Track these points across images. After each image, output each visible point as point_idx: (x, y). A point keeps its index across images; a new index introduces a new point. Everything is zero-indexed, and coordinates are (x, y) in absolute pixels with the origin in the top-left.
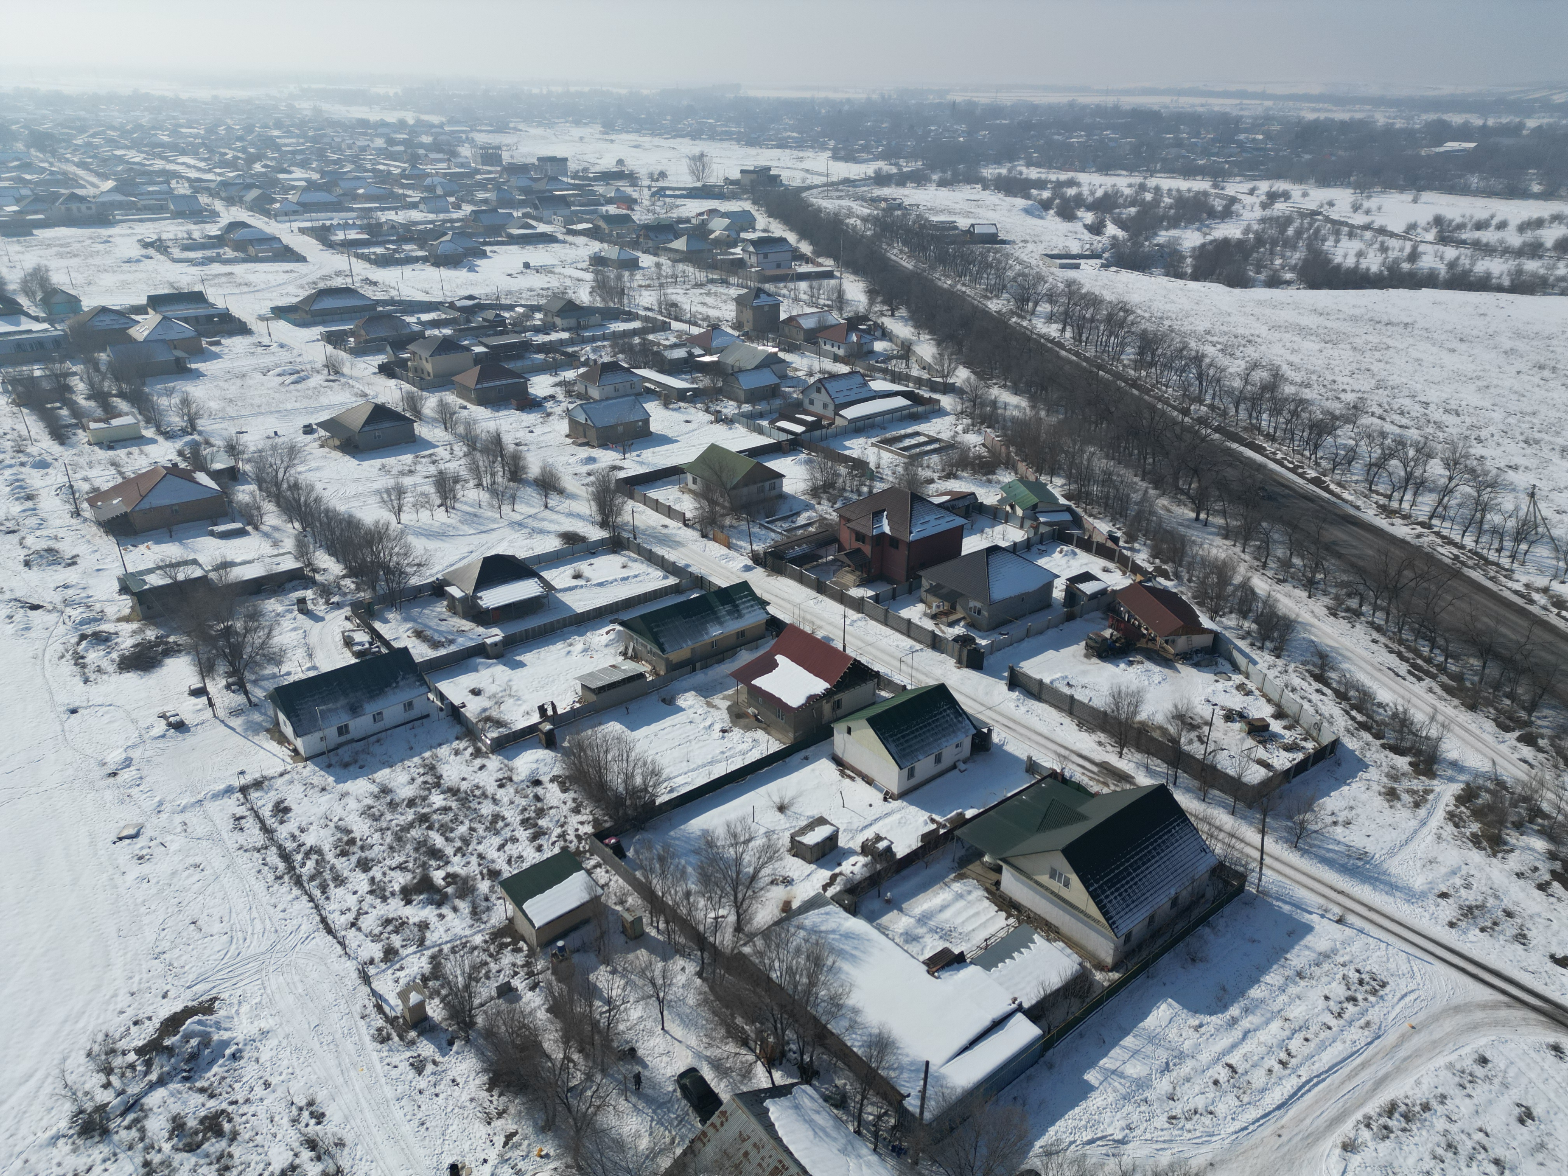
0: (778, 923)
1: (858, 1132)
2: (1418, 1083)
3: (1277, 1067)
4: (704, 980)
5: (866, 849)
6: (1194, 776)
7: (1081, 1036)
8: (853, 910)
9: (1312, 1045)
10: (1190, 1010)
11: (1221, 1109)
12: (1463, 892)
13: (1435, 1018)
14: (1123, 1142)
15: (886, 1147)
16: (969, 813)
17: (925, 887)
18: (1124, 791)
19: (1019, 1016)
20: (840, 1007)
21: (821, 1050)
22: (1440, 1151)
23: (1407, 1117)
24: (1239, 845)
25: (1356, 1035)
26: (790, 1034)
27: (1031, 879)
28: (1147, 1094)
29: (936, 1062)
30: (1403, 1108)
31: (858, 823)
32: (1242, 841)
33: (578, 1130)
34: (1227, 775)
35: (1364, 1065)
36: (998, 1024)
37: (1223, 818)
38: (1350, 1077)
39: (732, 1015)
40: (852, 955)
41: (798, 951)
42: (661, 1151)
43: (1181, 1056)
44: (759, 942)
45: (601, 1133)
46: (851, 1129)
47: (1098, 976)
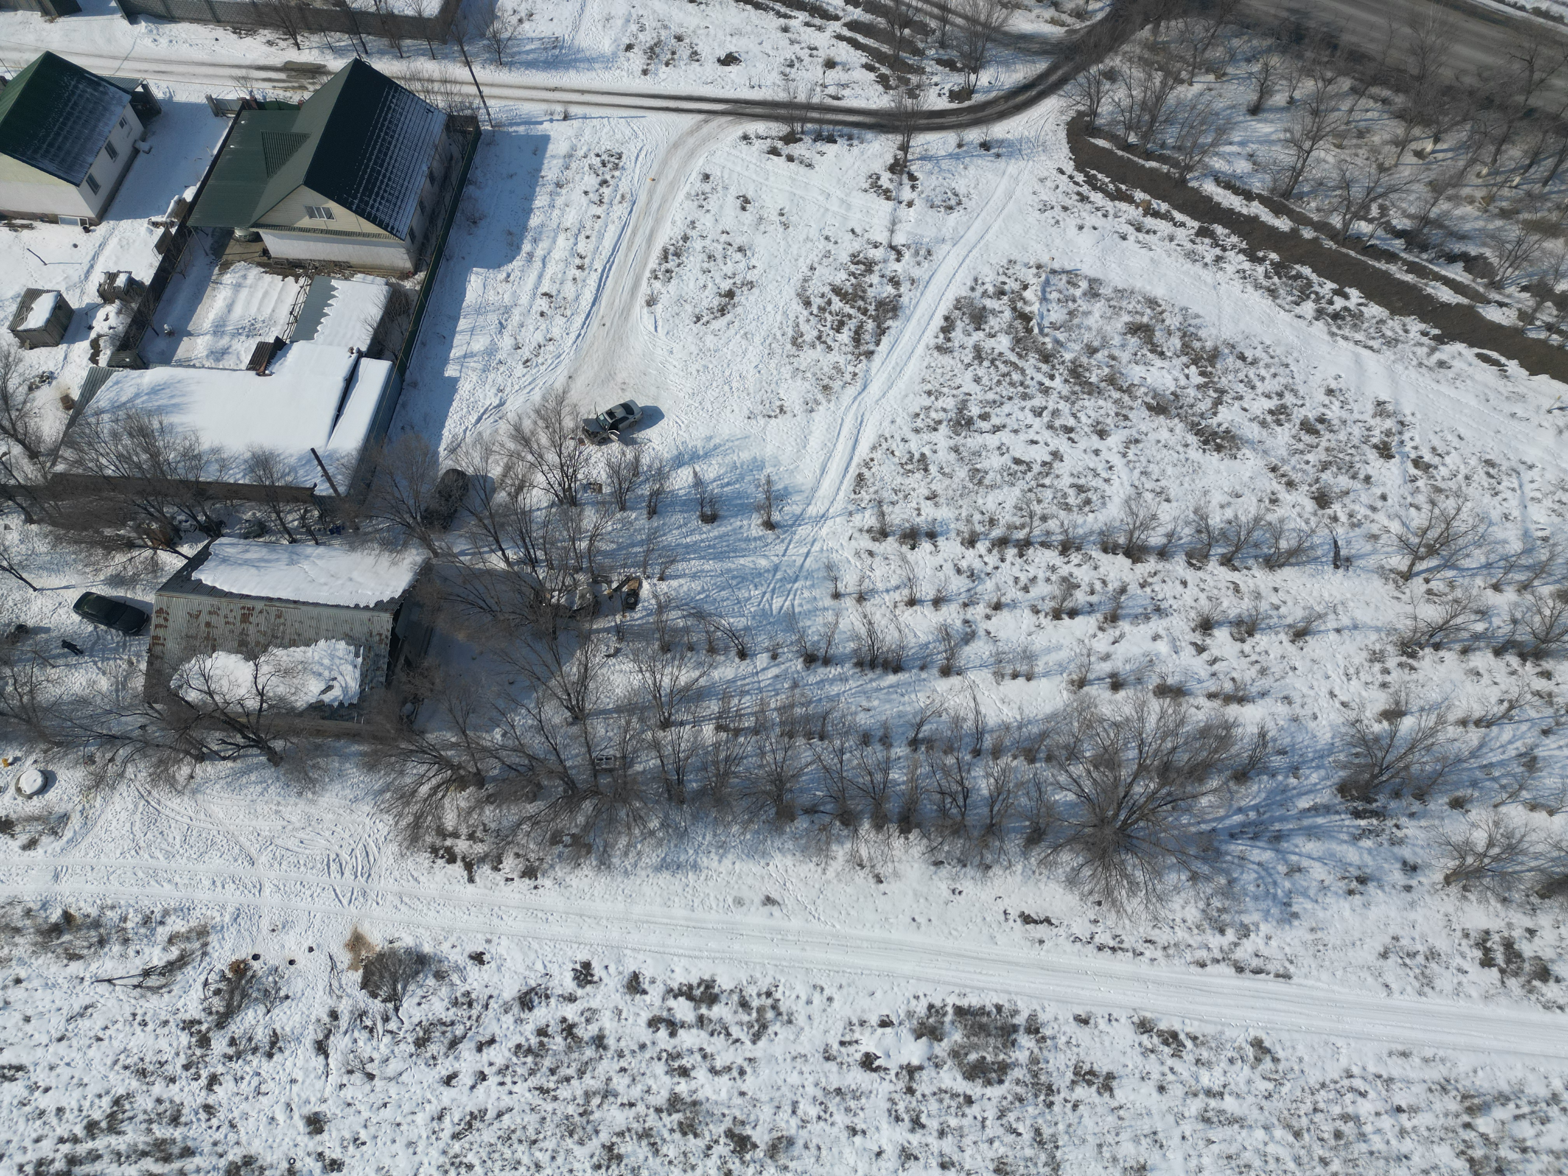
0: (72, 423)
1: (293, 541)
2: (674, 223)
3: (578, 273)
4: (38, 522)
5: (107, 294)
6: (380, 34)
7: (424, 344)
8: (141, 363)
9: (593, 239)
10: (494, 268)
11: (556, 332)
12: (641, 36)
13: (665, 163)
14: (502, 404)
15: (325, 534)
16: (189, 195)
17: (197, 298)
18: (324, 86)
19: (364, 361)
20: (198, 457)
21: (211, 502)
22: (706, 265)
23: (677, 255)
24: (456, 89)
25: (619, 210)
26: (168, 510)
27: (294, 229)
28: (498, 357)
29: (319, 443)
30: (672, 248)
31: (75, 274)
32: (456, 82)
33: (28, 721)
34: (407, 17)
35: (634, 233)
36: (351, 380)
37: (428, 67)
38: (629, 248)
39: (97, 532)
40: (174, 405)
41: (115, 435)
42: (125, 678)
43: (507, 311)
44: (68, 453)
45: (55, 707)
46: (286, 542)
47: (408, 285)
